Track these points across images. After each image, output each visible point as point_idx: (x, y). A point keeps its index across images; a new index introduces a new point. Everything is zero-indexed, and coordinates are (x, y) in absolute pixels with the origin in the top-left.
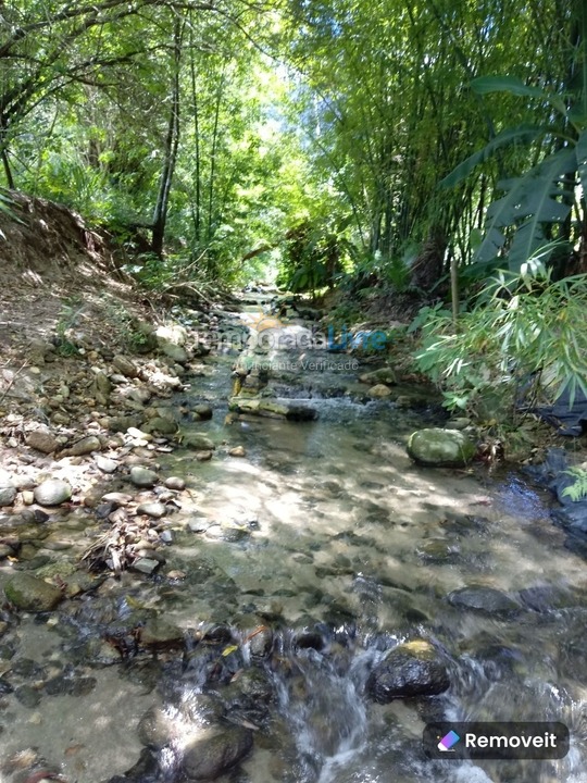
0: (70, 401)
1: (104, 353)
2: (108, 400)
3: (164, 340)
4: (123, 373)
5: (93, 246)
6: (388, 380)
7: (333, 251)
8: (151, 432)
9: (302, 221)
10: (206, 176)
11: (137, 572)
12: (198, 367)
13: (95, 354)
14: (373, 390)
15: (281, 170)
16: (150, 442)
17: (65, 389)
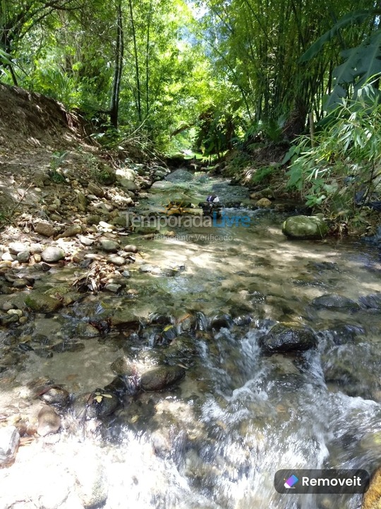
0: (62, 208)
1: (82, 182)
2: (86, 209)
3: (120, 177)
4: (95, 194)
5: (72, 124)
6: (269, 196)
7: (230, 126)
8: (115, 225)
9: (209, 107)
10: (143, 77)
11: (108, 291)
12: (143, 194)
13: (76, 182)
14: (259, 202)
15: (194, 72)
16: (114, 230)
17: (58, 201)
